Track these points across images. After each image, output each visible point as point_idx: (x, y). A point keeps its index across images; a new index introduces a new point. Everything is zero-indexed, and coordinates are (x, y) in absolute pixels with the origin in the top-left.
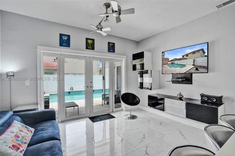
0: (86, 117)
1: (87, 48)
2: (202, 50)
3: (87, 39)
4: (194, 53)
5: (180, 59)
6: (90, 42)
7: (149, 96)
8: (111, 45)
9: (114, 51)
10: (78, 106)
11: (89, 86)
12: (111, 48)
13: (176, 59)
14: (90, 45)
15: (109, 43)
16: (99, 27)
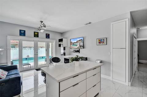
0: (34, 69)
1: (35, 36)
2: (82, 40)
3: (34, 32)
4: (80, 40)
5: (76, 43)
6: (36, 33)
7: (65, 58)
8: (47, 35)
9: (49, 38)
10: (30, 65)
11: (36, 54)
12: (48, 36)
13: (75, 43)
14: (36, 35)
15: (46, 34)
16: (39, 29)
